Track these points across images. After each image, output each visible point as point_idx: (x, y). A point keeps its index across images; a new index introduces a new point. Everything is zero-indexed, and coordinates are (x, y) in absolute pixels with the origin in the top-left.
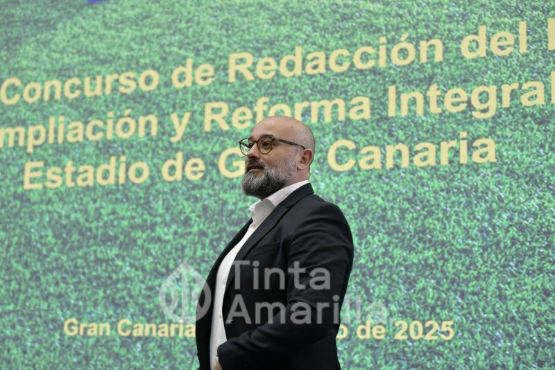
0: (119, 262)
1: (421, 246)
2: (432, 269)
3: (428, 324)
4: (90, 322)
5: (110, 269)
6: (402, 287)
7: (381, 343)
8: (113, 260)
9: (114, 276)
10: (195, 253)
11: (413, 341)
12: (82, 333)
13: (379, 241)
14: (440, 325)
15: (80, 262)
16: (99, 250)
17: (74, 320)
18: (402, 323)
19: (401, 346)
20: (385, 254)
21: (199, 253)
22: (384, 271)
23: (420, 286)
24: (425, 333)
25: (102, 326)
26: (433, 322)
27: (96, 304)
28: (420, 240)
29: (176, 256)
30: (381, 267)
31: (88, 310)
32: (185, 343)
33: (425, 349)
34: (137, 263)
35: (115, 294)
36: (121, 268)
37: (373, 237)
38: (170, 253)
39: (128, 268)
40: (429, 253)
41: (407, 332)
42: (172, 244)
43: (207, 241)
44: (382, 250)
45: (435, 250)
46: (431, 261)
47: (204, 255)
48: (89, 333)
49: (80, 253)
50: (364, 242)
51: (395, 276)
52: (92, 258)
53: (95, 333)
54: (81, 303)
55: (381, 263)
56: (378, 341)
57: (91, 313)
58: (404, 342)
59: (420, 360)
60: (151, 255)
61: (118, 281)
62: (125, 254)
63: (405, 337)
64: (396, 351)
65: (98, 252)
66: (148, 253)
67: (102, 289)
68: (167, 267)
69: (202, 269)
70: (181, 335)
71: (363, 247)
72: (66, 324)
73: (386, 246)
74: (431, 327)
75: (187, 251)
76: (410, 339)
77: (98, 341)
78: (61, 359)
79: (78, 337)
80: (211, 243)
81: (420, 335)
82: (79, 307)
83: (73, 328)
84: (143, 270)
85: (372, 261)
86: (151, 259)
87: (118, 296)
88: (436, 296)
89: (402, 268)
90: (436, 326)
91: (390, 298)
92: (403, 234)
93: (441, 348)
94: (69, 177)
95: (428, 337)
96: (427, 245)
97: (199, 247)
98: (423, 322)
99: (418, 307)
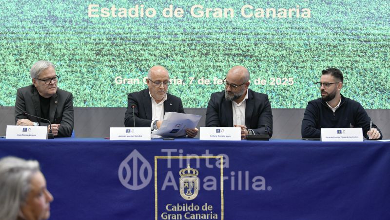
0: (142, 52)
1: (281, 49)
2: (285, 58)
3: (283, 79)
4: (128, 78)
5: (138, 55)
6: (273, 65)
7: (264, 86)
8: (139, 51)
9: (140, 58)
10: (180, 49)
11: (277, 86)
12: (124, 83)
13: (264, 46)
14: (288, 79)
15: (122, 52)
16: (131, 46)
17: (120, 77)
18: (273, 79)
19: (273, 87)
20: (266, 52)
21: (182, 49)
22: (265, 58)
23: (280, 64)
24: (282, 82)
25: (135, 80)
26: (285, 78)
27: (131, 71)
28: (280, 46)
29: (171, 50)
30: (264, 57)
31: (127, 73)
32: (177, 87)
33: (282, 88)
34: (152, 53)
35: (141, 66)
36: (143, 55)
37: (261, 45)
38: (169, 49)
39: (147, 55)
40: (284, 52)
41: (275, 82)
42: (169, 45)
43: (186, 44)
44: (265, 50)
45: (286, 51)
46: (285, 55)
47: (185, 50)
48: (128, 83)
49: (122, 48)
50: (257, 47)
51: (270, 61)
52: (128, 50)
53: (132, 83)
54: (123, 70)
55: (264, 55)
56: (263, 85)
57: (129, 74)
58: (274, 86)
59: (280, 93)
60: (159, 49)
61: (142, 60)
62: (145, 48)
63: (274, 84)
64: (270, 89)
65: (131, 47)
66: (157, 49)
67: (134, 64)
68: (167, 55)
69: (184, 56)
70: (175, 84)
71: (257, 49)
72: (116, 79)
73: (266, 49)
74: (284, 80)
75: (176, 48)
76: (276, 85)
77: (133, 86)
78: (114, 94)
79: (122, 84)
80: (188, 45)
81: (280, 83)
82: (122, 72)
83: (119, 81)
84: (155, 56)
85: (260, 54)
86: (158, 51)
87: (142, 67)
88: (287, 68)
89: (273, 58)
90: (286, 80)
91: (268, 69)
92: (273, 44)
93: (288, 88)
94: (113, 13)
95: (283, 84)
96: (283, 49)
97: (182, 46)
98: (282, 78)
99: (279, 72)
